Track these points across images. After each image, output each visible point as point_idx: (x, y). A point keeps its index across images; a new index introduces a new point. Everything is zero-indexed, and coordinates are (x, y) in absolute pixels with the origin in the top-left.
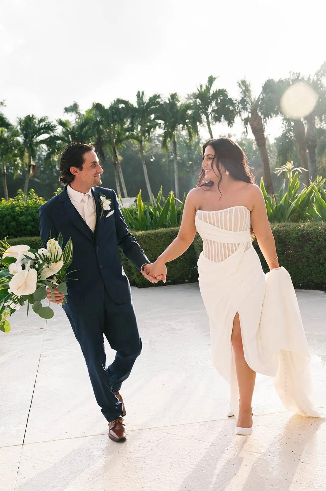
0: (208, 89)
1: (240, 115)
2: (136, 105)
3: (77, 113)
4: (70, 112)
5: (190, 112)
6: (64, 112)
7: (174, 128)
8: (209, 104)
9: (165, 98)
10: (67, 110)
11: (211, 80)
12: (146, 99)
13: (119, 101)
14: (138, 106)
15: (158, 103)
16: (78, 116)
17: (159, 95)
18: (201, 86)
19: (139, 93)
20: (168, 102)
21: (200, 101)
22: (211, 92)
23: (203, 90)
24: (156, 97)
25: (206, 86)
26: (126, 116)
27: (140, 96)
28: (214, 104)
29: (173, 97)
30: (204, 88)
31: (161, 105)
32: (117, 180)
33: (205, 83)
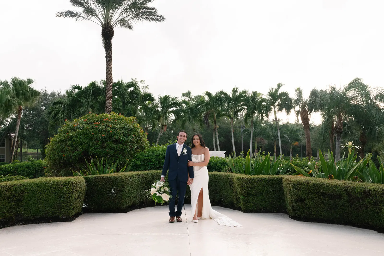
0: (277, 91)
1: (294, 109)
2: (231, 96)
3: (189, 97)
4: (185, 96)
5: (264, 103)
6: (182, 96)
7: (253, 112)
8: (276, 100)
9: (250, 93)
10: (184, 95)
11: (279, 86)
12: (238, 93)
13: (222, 93)
14: (232, 96)
15: (245, 96)
16: (190, 99)
17: (246, 92)
18: (272, 89)
19: (234, 89)
20: (251, 96)
21: (271, 98)
22: (278, 93)
23: (273, 91)
24: (244, 92)
25: (276, 89)
26: (225, 102)
27: (235, 91)
28: (279, 100)
29: (255, 94)
30: (274, 90)
31: (247, 97)
32: (214, 140)
33: (275, 87)
